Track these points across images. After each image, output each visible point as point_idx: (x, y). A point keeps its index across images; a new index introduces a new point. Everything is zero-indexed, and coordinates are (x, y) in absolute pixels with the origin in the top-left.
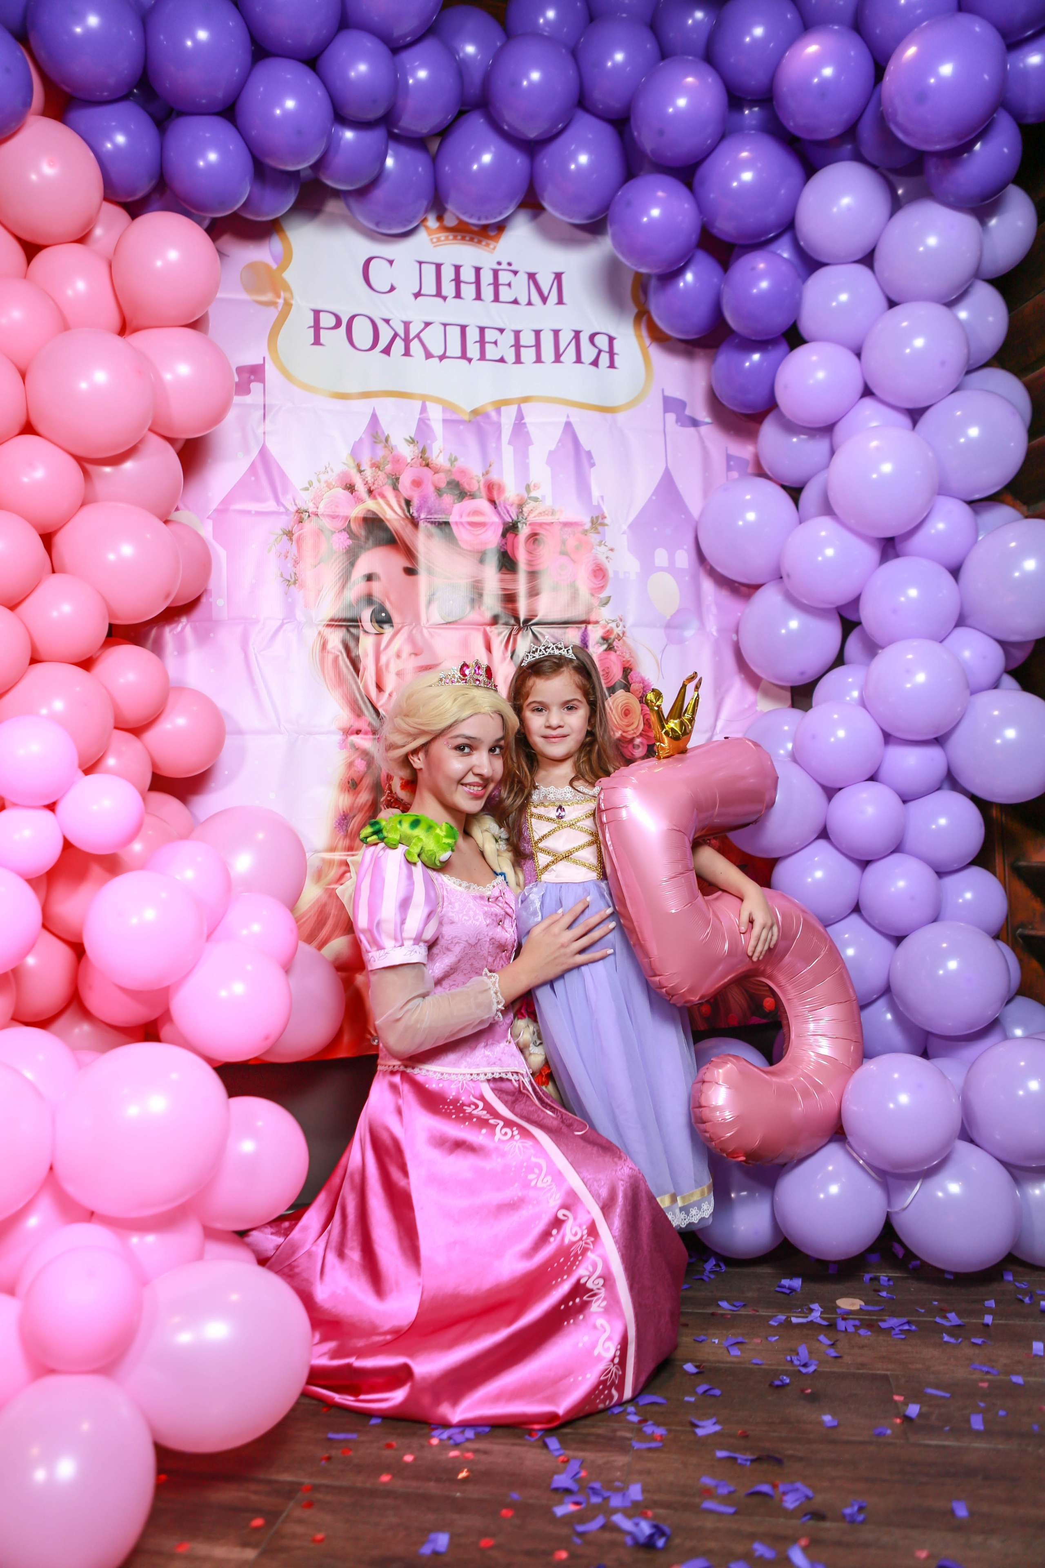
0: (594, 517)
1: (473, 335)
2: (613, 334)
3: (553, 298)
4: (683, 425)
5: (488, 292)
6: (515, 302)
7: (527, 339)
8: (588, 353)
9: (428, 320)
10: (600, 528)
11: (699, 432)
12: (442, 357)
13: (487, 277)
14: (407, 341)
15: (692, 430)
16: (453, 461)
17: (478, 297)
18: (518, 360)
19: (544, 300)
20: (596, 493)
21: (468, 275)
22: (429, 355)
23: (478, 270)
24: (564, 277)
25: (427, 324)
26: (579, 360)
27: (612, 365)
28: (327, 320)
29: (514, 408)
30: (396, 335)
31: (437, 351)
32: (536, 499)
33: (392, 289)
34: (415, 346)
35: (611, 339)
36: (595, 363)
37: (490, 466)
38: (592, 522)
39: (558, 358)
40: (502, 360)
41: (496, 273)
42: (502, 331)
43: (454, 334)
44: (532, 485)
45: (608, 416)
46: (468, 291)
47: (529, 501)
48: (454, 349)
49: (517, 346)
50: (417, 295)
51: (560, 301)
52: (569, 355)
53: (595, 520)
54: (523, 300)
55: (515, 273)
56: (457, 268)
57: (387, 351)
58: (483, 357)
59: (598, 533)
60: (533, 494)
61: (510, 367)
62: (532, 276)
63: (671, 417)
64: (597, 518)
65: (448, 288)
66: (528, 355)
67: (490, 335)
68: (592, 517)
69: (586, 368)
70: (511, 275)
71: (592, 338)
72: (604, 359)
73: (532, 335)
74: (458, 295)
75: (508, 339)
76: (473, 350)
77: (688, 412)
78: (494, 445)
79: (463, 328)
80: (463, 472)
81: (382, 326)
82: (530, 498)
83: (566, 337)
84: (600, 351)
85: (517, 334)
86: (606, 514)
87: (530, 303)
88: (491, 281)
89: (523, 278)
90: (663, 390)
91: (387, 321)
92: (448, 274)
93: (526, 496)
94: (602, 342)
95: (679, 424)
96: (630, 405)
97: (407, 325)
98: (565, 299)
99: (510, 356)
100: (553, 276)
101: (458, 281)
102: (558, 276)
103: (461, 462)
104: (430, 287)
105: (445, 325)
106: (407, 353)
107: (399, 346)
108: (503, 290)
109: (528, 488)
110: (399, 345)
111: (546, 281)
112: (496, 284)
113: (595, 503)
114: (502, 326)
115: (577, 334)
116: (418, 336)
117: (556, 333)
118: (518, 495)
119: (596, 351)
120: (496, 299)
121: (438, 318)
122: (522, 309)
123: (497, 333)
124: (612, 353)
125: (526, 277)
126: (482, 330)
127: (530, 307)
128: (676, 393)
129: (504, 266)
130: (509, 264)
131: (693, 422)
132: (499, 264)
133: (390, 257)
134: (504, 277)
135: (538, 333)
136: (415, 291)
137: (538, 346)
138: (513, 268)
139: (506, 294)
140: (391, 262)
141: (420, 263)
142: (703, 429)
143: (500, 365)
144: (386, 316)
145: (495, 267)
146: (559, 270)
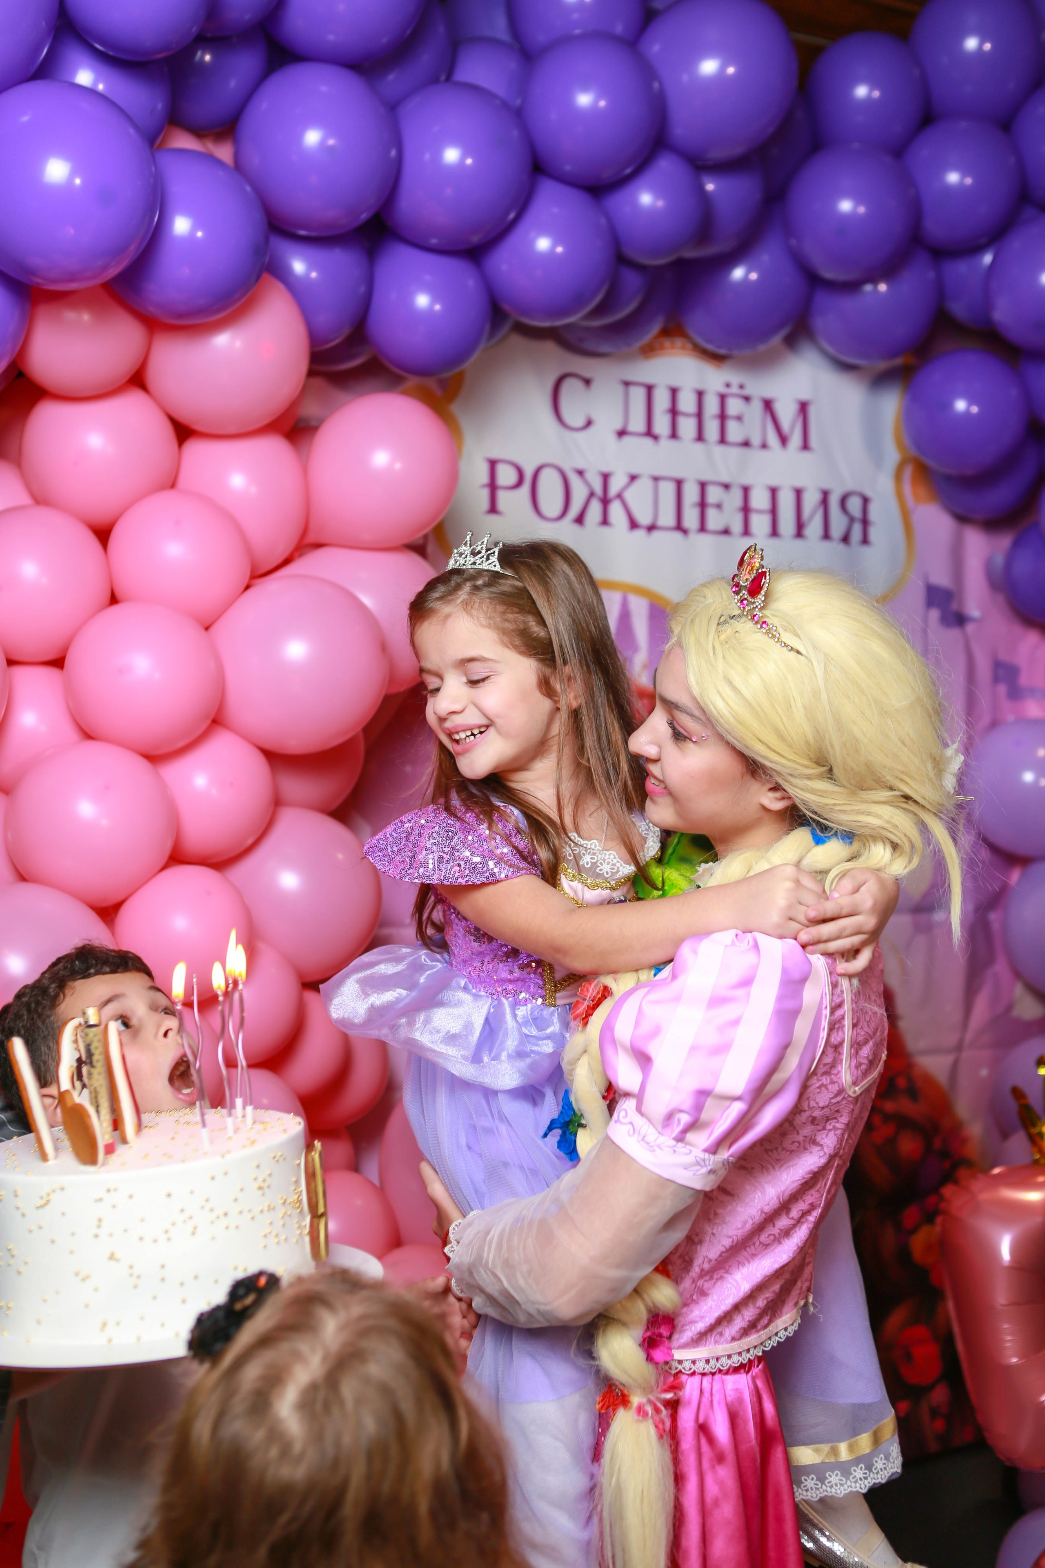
1: (691, 494)
2: (868, 493)
3: (796, 440)
5: (712, 428)
6: (746, 444)
7: (760, 500)
8: (838, 524)
9: (634, 471)
12: (651, 528)
13: (712, 406)
14: (605, 502)
17: (700, 437)
18: (746, 530)
19: (784, 440)
21: (687, 404)
22: (634, 525)
23: (700, 394)
24: (812, 411)
25: (633, 478)
26: (826, 536)
27: (865, 541)
28: (506, 475)
30: (592, 494)
31: (644, 519)
33: (589, 423)
34: (616, 509)
35: (866, 501)
36: (846, 539)
39: (799, 532)
40: (726, 532)
41: (723, 398)
42: (726, 486)
43: (668, 490)
46: (687, 427)
48: (667, 518)
49: (746, 510)
50: (622, 433)
51: (806, 446)
52: (815, 527)
54: (756, 441)
55: (747, 399)
56: (674, 392)
57: (580, 520)
58: (703, 528)
61: (736, 539)
62: (768, 405)
63: (934, 614)
65: (662, 424)
66: (760, 523)
67: (714, 494)
69: (835, 547)
70: (742, 402)
71: (843, 501)
72: (857, 529)
73: (767, 495)
74: (674, 435)
75: (735, 499)
76: (691, 518)
77: (954, 606)
79: (679, 483)
81: (574, 480)
83: (811, 500)
84: (852, 521)
85: (746, 490)
87: (764, 446)
88: (717, 411)
89: (757, 406)
90: (927, 577)
91: (580, 473)
92: (662, 401)
94: (854, 505)
95: (944, 623)
97: (606, 477)
98: (813, 441)
99: (737, 526)
100: (797, 407)
101: (674, 412)
102: (803, 407)
104: (637, 423)
105: (656, 479)
106: (605, 521)
107: (595, 510)
108: (731, 425)
110: (595, 508)
111: (786, 413)
112: (723, 417)
114: (725, 479)
115: (825, 496)
116: (619, 496)
117: (799, 493)
119: (847, 522)
120: (723, 440)
121: (646, 469)
122: (755, 455)
123: (722, 490)
124: (865, 522)
125: (760, 406)
126: (703, 486)
127: (764, 453)
128: (942, 579)
129: (734, 390)
130: (741, 387)
131: (959, 620)
132: (728, 385)
133: (587, 375)
134: (734, 406)
135: (774, 492)
136: (618, 426)
137: (774, 511)
138: (746, 392)
139: (734, 432)
140: (587, 382)
141: (627, 384)
142: (970, 628)
143: (724, 539)
144: (580, 465)
145: (723, 390)
146: (804, 396)
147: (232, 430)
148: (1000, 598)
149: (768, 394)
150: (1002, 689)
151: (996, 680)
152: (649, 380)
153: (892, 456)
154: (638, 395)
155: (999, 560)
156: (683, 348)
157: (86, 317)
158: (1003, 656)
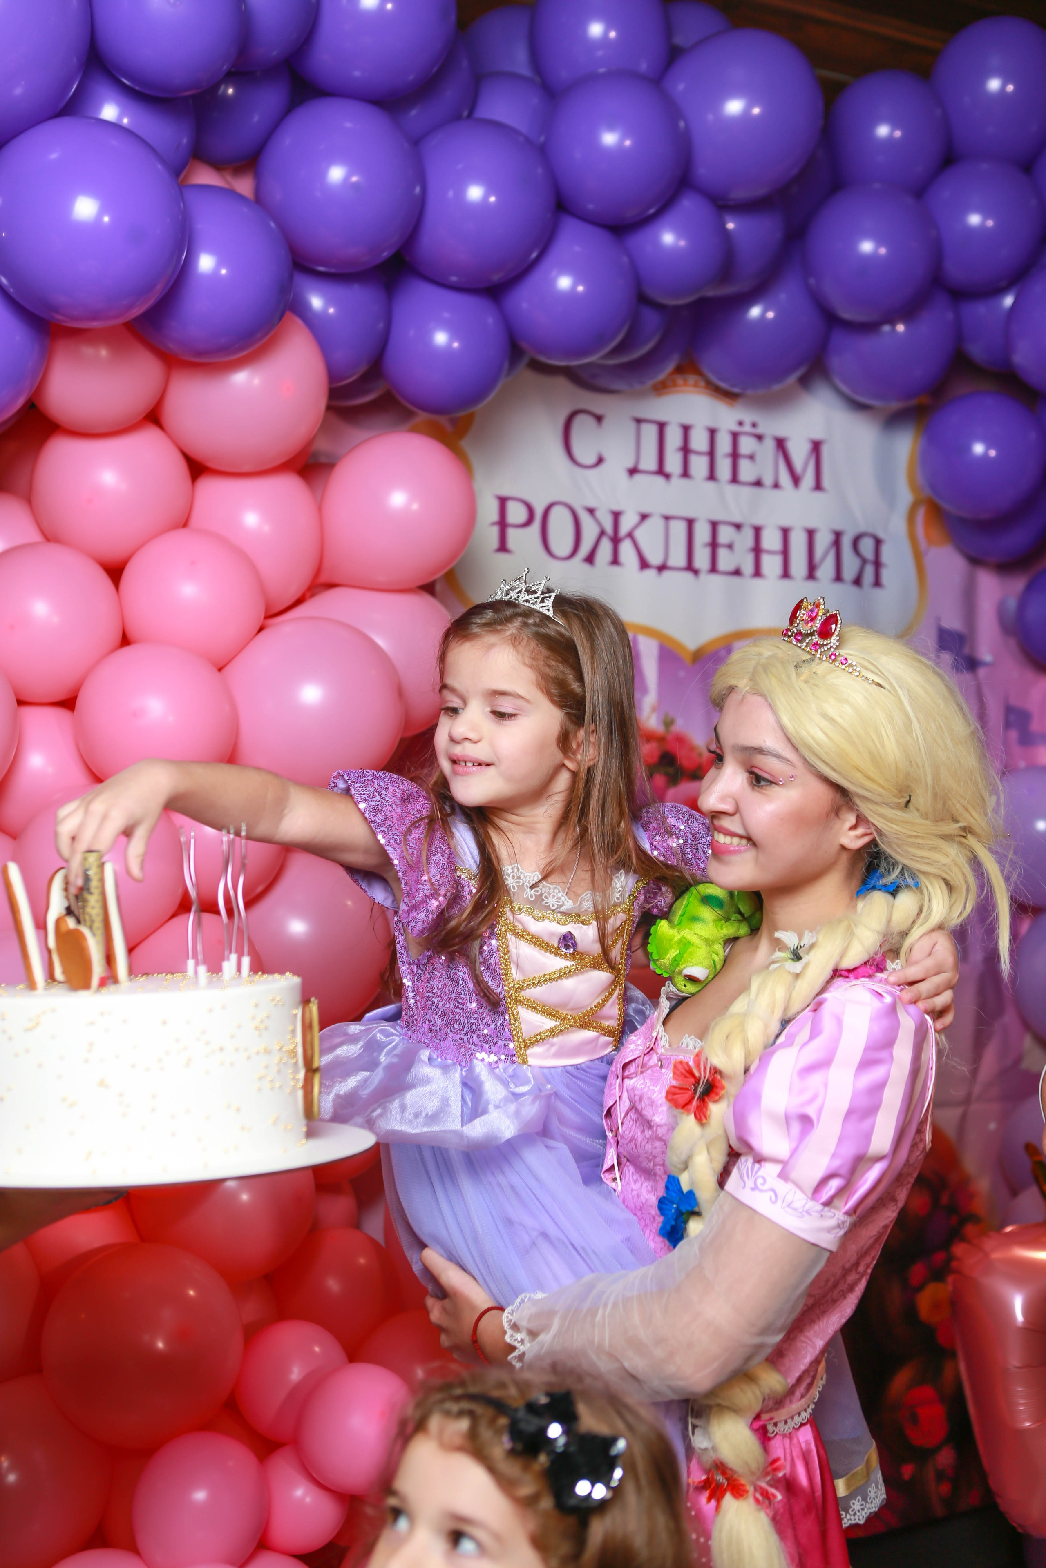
1: (702, 534)
2: (881, 535)
3: (808, 480)
4: (960, 670)
5: (724, 467)
6: (758, 483)
7: (771, 540)
8: (850, 566)
9: (645, 510)
12: (662, 568)
13: (724, 445)
14: (616, 541)
15: (969, 675)
16: (668, 723)
17: (712, 476)
18: (758, 573)
19: (796, 480)
21: (699, 441)
22: (644, 564)
23: (712, 432)
24: (825, 450)
25: (644, 517)
26: (838, 578)
27: (877, 583)
28: (516, 513)
30: (602, 533)
31: (655, 559)
33: (600, 461)
34: (626, 548)
35: (878, 542)
36: (858, 581)
39: (811, 573)
40: (737, 572)
41: (735, 436)
42: (738, 527)
43: (679, 529)
46: (699, 465)
48: (678, 558)
49: (757, 550)
50: (633, 471)
51: (818, 486)
52: (827, 569)
54: (768, 480)
56: (686, 430)
57: (590, 559)
58: (713, 569)
61: (748, 583)
62: (781, 444)
63: (947, 658)
65: (673, 463)
66: (771, 564)
67: (725, 534)
69: (847, 589)
70: (755, 441)
71: (856, 542)
72: (869, 571)
73: (779, 536)
74: (686, 474)
75: (746, 539)
76: (702, 559)
77: (966, 650)
79: (690, 523)
80: (681, 740)
81: (585, 518)
83: (823, 541)
84: (864, 562)
85: (758, 530)
87: (776, 486)
88: (729, 450)
89: (769, 445)
90: (938, 619)
91: (591, 511)
92: (674, 438)
94: (867, 547)
95: (957, 668)
97: (616, 516)
98: (826, 482)
99: (748, 567)
100: (810, 446)
101: (686, 450)
102: (816, 447)
103: (679, 726)
104: (649, 462)
105: (667, 518)
106: (615, 561)
107: (605, 549)
108: (743, 464)
110: (606, 547)
111: (799, 452)
112: (735, 456)
114: (737, 519)
115: (838, 536)
116: (630, 535)
117: (811, 534)
119: (859, 563)
120: (735, 479)
121: (657, 508)
122: (767, 493)
123: (733, 530)
124: (878, 564)
125: (773, 444)
126: (714, 525)
127: (776, 492)
128: (953, 622)
129: (747, 428)
130: (754, 425)
131: (971, 664)
132: (741, 424)
133: (598, 411)
134: (747, 445)
135: (786, 532)
136: (630, 464)
137: (785, 552)
138: (759, 430)
139: (747, 471)
140: (599, 419)
141: (639, 421)
142: (982, 672)
143: (735, 579)
144: (591, 504)
145: (736, 428)
146: (817, 436)
147: (246, 468)
148: (1012, 642)
149: (781, 434)
150: (1013, 735)
151: (1008, 725)
152: (661, 418)
153: (905, 497)
154: (650, 433)
155: (1012, 604)
156: (696, 385)
157: (104, 352)
158: (1014, 701)
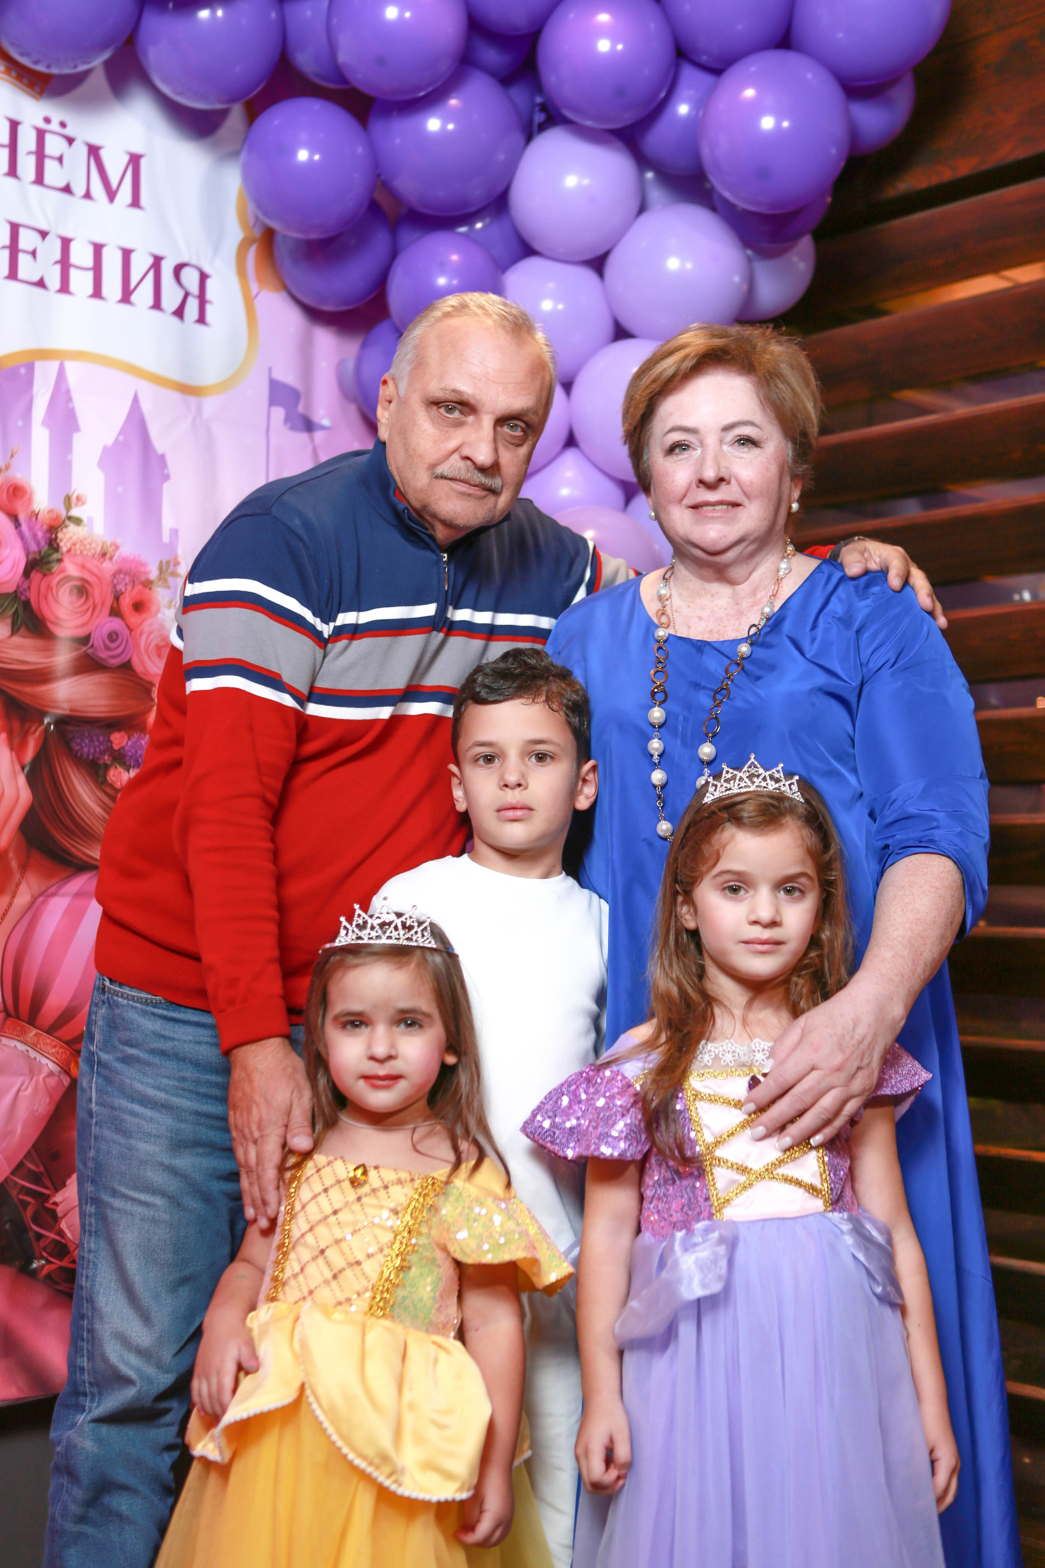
0: (164, 562)
2: (207, 269)
3: (125, 194)
4: (293, 428)
5: (27, 165)
6: (67, 189)
7: (81, 255)
8: (171, 296)
10: (171, 580)
11: (312, 439)
13: (27, 141)
15: (303, 436)
17: (12, 172)
18: (65, 288)
19: (111, 195)
20: (168, 523)
23: (14, 124)
24: (144, 165)
26: (157, 305)
27: (201, 319)
29: (53, 367)
32: (78, 521)
35: (203, 277)
36: (179, 313)
37: (12, 456)
38: (161, 569)
39: (126, 297)
40: (41, 283)
41: (41, 134)
42: (44, 234)
44: (74, 497)
45: (192, 400)
47: (67, 522)
49: (65, 263)
51: (136, 203)
52: (144, 294)
53: (164, 568)
54: (79, 188)
55: (70, 141)
58: (12, 276)
59: (168, 587)
60: (75, 512)
61: (51, 297)
62: (94, 151)
63: (279, 413)
64: (168, 563)
66: (82, 281)
67: (27, 240)
68: (161, 562)
69: (165, 319)
70: (64, 143)
71: (178, 269)
72: (192, 306)
73: (90, 251)
75: (51, 250)
77: (302, 409)
78: (20, 423)
82: (70, 518)
83: (140, 264)
84: (187, 295)
85: (66, 243)
86: (180, 559)
87: (88, 196)
88: (33, 147)
89: (80, 151)
90: (270, 370)
93: (64, 514)
94: (190, 278)
95: (289, 425)
96: (224, 386)
98: (144, 199)
99: (54, 280)
100: (126, 158)
102: (135, 160)
108: (50, 166)
109: (68, 502)
111: (115, 165)
112: (40, 155)
113: (166, 538)
114: (44, 227)
115: (157, 261)
117: (127, 254)
118: (50, 511)
119: (180, 294)
120: (39, 180)
122: (76, 202)
123: (37, 237)
124: (202, 300)
125: (84, 150)
126: (15, 227)
127: (87, 202)
128: (288, 376)
129: (55, 126)
130: (63, 125)
131: (309, 426)
132: (47, 120)
134: (54, 145)
135: (98, 249)
137: (97, 269)
138: (68, 132)
139: (53, 174)
142: (319, 435)
143: (37, 291)
145: (42, 125)
146: (137, 149)
149: (95, 141)
153: (234, 233)
155: (350, 365)
